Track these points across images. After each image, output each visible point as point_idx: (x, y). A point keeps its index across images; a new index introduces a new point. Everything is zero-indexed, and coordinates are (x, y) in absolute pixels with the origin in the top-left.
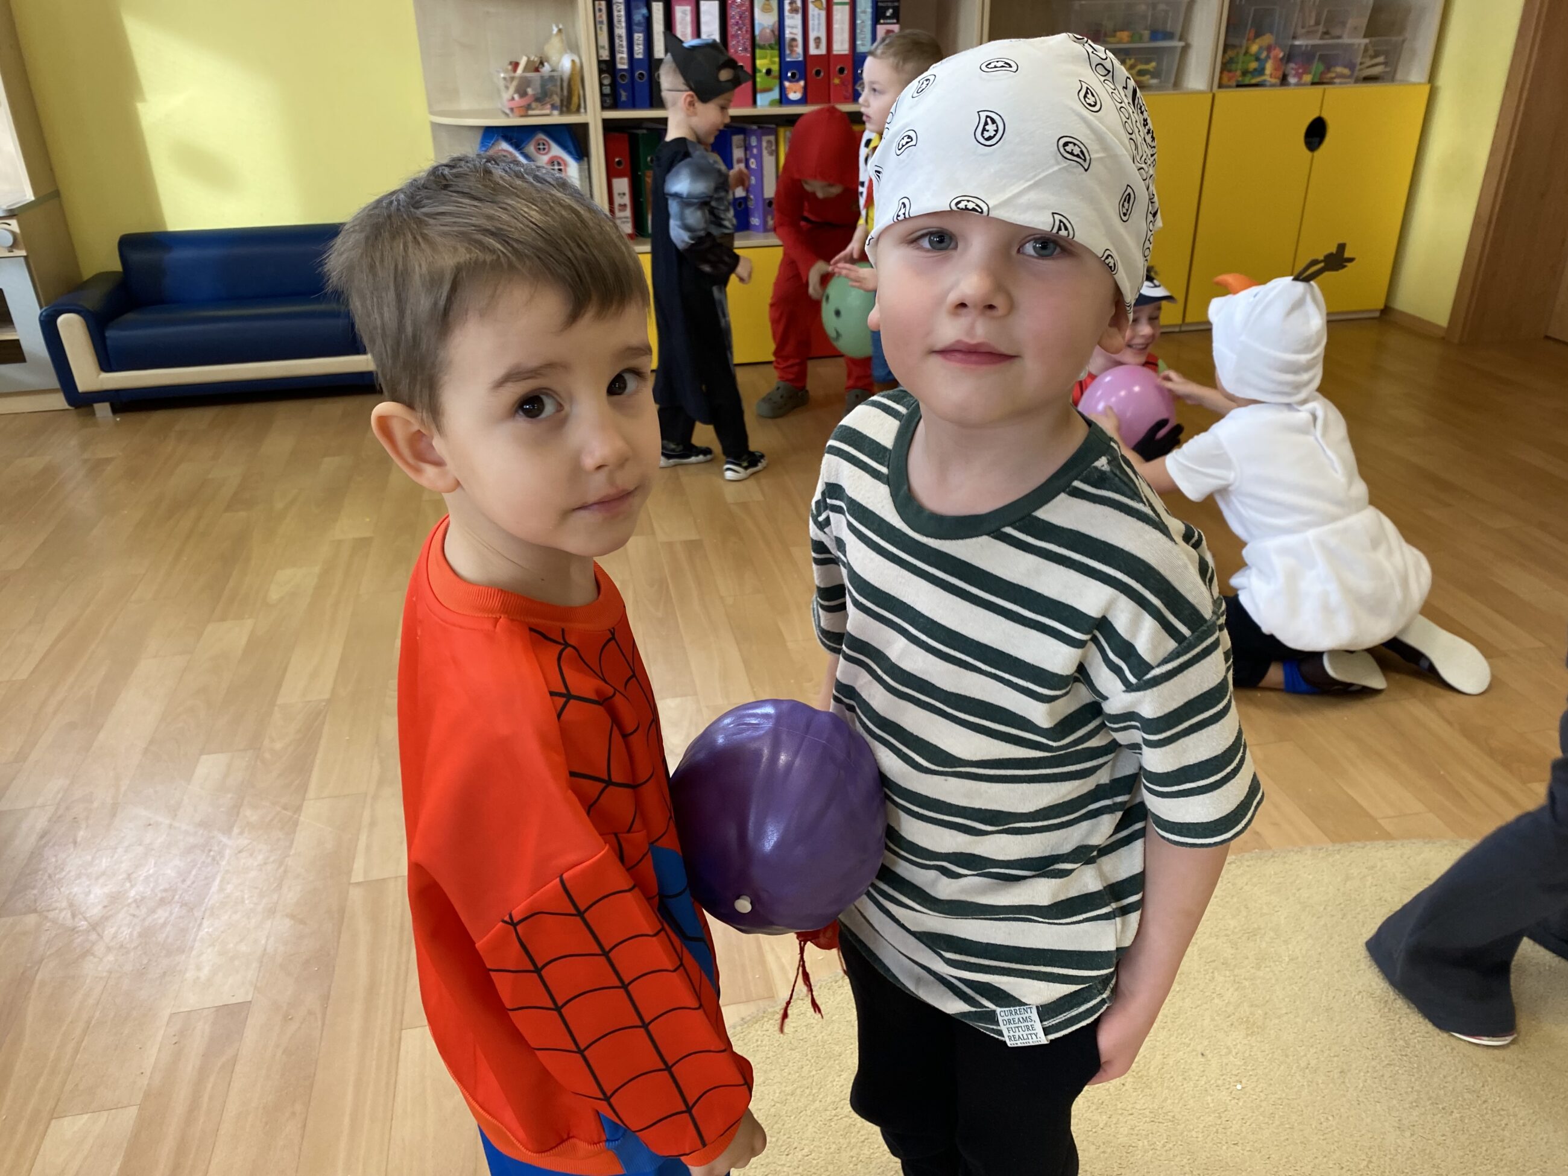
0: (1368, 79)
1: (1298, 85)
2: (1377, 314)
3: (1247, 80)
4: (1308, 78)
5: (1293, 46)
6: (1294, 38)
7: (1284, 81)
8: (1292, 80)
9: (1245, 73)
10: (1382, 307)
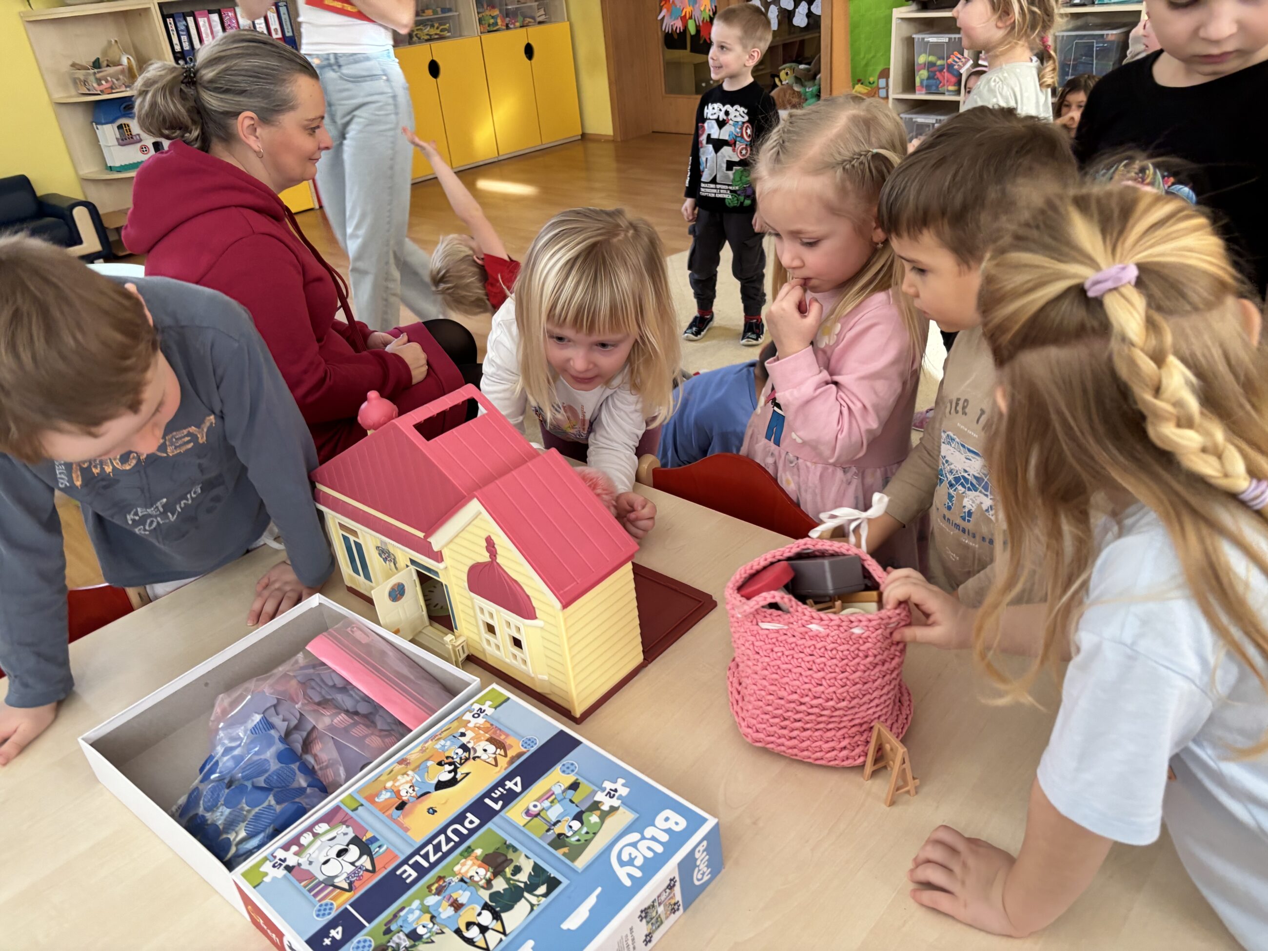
0: (540, 23)
1: (516, 28)
2: (580, 137)
3: (492, 29)
4: (518, 24)
5: (507, 9)
6: (506, 5)
7: (508, 28)
8: (512, 26)
9: (489, 25)
10: (580, 133)
